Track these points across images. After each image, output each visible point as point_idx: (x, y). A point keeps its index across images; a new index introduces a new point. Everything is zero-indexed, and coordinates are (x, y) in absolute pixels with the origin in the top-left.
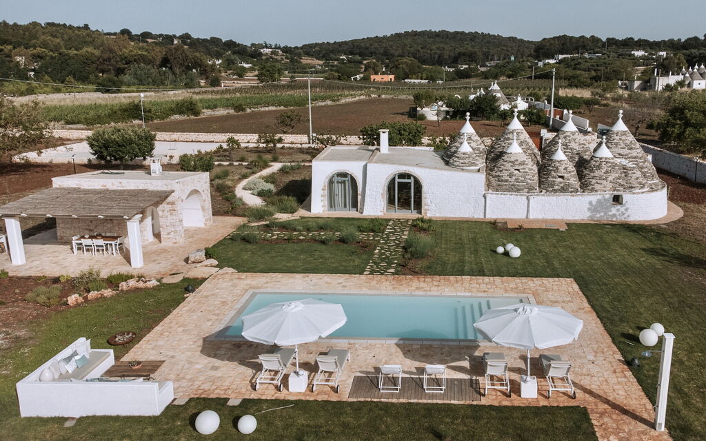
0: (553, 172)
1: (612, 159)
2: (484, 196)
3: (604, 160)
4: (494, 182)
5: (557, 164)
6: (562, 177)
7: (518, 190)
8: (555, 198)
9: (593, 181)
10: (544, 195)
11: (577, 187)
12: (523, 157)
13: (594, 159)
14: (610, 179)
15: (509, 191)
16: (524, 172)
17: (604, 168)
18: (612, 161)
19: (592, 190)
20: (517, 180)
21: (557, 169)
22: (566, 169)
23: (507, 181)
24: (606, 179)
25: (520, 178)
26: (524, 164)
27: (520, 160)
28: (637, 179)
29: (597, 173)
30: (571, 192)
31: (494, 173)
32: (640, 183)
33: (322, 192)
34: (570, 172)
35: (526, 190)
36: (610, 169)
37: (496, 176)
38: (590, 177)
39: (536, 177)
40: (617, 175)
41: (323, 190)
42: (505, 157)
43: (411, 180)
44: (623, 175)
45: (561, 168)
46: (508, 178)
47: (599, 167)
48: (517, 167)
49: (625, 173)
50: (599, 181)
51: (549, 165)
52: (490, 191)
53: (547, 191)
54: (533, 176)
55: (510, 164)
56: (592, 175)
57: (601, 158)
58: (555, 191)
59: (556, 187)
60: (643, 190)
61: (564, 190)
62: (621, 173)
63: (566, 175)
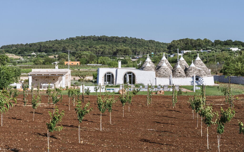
0: (177, 71)
1: (195, 67)
2: (156, 79)
3: (193, 67)
4: (158, 75)
5: (178, 69)
6: (180, 73)
7: (166, 77)
8: (178, 79)
9: (190, 74)
10: (174, 78)
11: (185, 76)
12: (167, 67)
13: (190, 67)
14: (195, 73)
15: (163, 77)
16: (168, 72)
17: (193, 70)
18: (195, 68)
19: (189, 76)
20: (166, 74)
21: (178, 70)
22: (181, 70)
23: (162, 74)
24: (193, 73)
25: (167, 73)
26: (168, 69)
27: (166, 68)
28: (203, 73)
29: (191, 71)
30: (183, 77)
31: (158, 72)
32: (204, 74)
33: (102, 79)
34: (182, 71)
35: (169, 77)
36: (195, 70)
37: (159, 73)
38: (189, 73)
39: (172, 73)
40: (197, 72)
41: (103, 78)
42: (162, 67)
43: (132, 74)
44: (199, 72)
45: (180, 70)
46: (163, 73)
47: (191, 70)
48: (165, 70)
49: (199, 71)
50: (191, 74)
51: (176, 70)
52: (157, 77)
53: (175, 77)
54: (171, 73)
55: (163, 69)
56: (189, 72)
57: (192, 67)
58: (178, 77)
59: (178, 76)
60: (205, 76)
61: (180, 76)
62: (198, 71)
63: (181, 72)
